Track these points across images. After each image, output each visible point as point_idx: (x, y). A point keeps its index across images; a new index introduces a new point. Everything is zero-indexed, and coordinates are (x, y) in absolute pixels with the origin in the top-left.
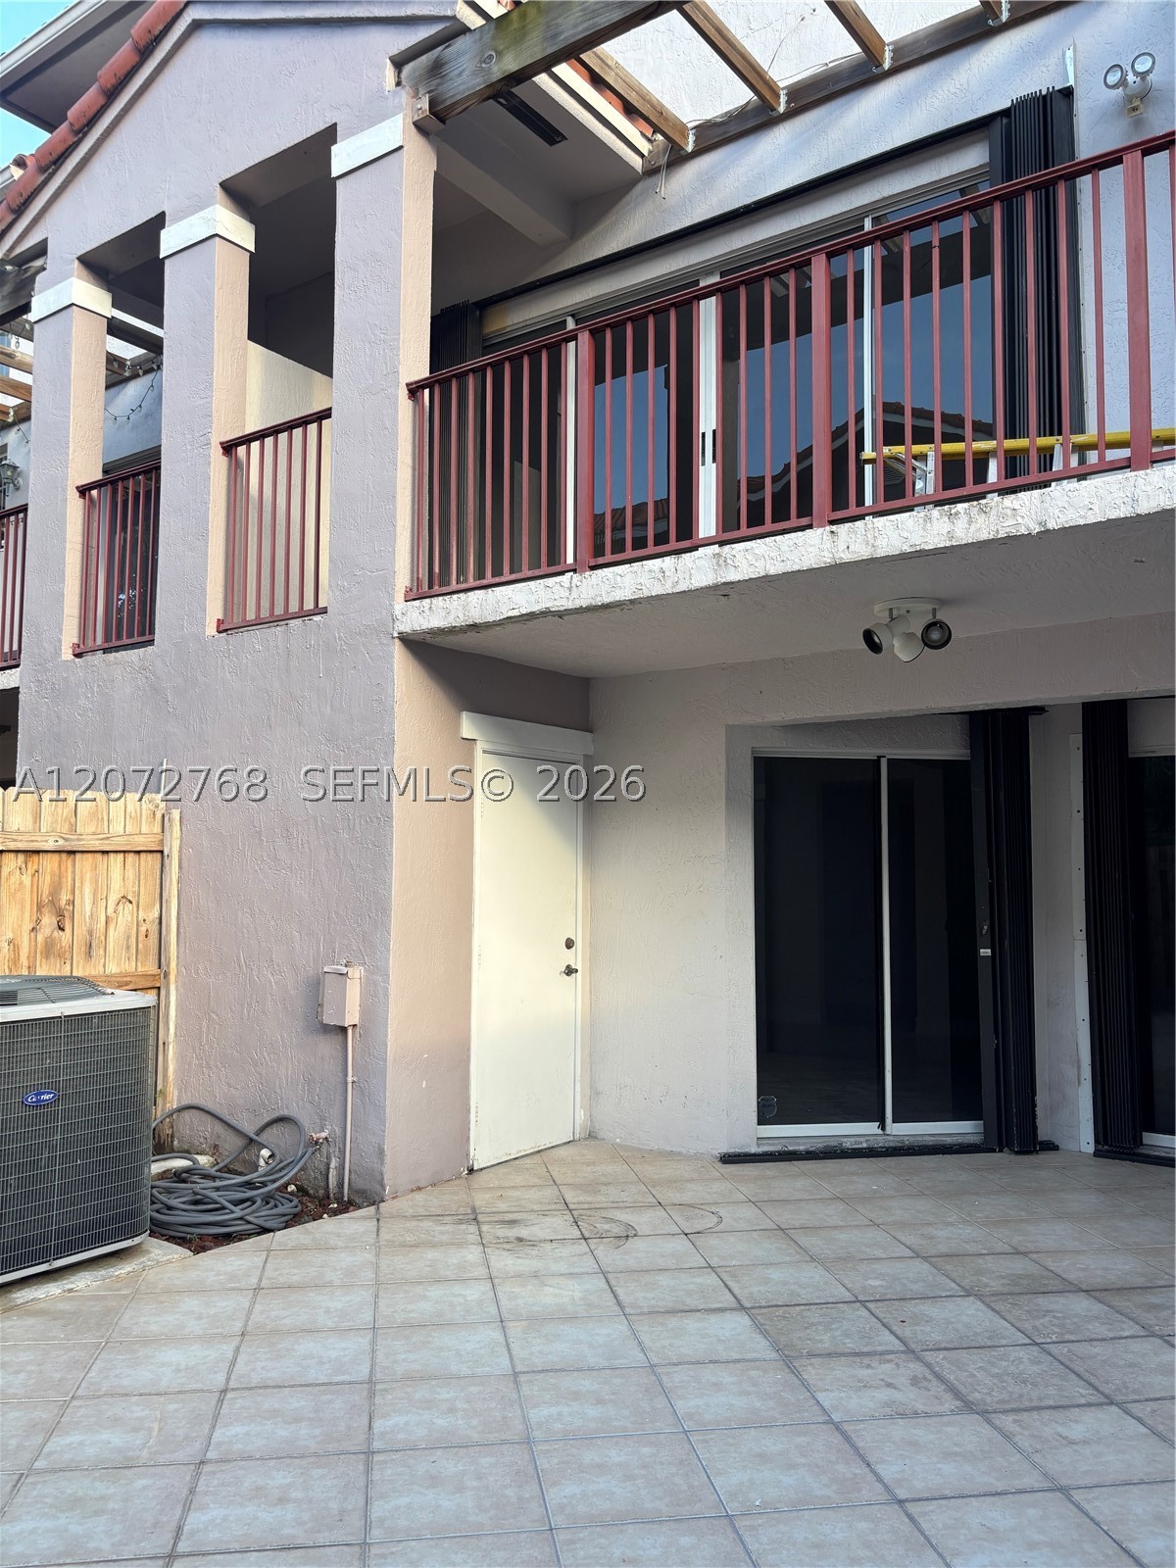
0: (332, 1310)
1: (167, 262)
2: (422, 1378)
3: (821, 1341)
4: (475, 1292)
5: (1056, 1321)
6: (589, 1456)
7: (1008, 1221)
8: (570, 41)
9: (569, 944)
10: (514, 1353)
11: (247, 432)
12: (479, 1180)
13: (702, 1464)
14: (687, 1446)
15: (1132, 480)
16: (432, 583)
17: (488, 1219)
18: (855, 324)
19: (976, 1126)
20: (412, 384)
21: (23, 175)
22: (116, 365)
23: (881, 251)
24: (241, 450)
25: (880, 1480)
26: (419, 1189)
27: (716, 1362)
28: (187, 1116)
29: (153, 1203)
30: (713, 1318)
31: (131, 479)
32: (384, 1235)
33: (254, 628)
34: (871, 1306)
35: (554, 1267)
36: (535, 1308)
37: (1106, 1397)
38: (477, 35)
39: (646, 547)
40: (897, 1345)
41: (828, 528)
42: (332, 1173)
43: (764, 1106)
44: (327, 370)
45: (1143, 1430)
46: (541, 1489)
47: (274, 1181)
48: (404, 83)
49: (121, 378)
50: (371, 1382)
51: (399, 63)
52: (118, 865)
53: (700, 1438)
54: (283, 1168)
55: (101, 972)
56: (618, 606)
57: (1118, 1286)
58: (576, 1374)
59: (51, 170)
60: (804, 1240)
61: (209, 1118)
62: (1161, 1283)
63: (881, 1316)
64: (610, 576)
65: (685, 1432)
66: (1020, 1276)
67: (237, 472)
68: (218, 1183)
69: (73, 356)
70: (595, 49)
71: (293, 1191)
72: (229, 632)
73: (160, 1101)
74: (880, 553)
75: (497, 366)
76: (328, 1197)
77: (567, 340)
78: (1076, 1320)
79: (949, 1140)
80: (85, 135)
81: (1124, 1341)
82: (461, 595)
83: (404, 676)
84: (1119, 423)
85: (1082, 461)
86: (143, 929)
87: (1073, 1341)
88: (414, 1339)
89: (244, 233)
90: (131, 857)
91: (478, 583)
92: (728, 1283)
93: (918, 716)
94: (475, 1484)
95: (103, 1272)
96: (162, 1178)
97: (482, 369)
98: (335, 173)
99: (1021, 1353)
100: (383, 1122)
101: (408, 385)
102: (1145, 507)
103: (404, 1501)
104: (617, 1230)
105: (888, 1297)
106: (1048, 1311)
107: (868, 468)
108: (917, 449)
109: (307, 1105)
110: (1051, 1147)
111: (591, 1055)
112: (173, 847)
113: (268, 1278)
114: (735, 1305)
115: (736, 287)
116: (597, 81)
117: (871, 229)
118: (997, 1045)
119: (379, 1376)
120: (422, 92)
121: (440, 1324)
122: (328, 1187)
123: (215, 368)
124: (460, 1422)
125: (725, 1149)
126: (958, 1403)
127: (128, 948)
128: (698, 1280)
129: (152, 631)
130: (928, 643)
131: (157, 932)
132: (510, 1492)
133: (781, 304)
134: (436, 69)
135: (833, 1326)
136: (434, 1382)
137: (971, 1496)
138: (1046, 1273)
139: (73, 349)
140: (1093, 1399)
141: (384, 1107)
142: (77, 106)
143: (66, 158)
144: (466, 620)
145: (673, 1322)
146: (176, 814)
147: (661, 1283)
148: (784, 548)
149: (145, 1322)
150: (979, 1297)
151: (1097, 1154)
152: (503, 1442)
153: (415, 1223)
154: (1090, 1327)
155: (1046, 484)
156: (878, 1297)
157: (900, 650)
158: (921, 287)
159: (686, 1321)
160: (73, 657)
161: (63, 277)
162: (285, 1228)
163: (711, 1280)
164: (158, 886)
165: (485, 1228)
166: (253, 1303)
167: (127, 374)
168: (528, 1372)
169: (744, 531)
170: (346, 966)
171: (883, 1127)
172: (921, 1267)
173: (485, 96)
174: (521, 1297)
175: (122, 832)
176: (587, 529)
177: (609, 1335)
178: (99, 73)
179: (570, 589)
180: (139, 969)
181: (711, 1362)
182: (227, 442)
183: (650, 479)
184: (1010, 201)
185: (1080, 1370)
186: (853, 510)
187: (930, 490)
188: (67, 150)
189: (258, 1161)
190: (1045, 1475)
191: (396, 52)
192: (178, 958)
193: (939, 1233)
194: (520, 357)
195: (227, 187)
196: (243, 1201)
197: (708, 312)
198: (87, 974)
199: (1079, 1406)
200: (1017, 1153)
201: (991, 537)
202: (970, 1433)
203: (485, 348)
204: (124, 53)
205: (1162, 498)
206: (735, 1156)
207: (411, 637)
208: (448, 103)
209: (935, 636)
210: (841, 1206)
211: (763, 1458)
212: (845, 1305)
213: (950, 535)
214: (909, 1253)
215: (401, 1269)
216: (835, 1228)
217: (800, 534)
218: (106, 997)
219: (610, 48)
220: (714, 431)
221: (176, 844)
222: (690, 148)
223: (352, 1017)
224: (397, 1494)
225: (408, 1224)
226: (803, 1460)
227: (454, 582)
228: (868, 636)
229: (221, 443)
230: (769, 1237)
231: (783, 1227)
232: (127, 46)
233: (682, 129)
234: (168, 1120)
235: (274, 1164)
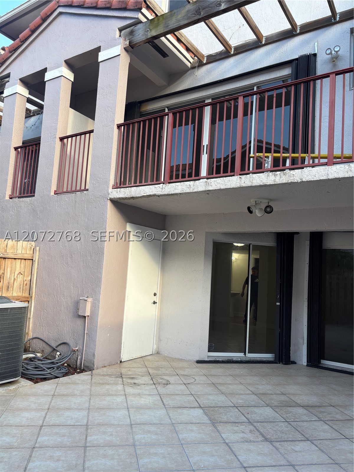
0: (76, 403)
1: (47, 82)
2: (103, 425)
3: (223, 418)
4: (120, 399)
5: (293, 415)
6: (152, 450)
7: (280, 384)
8: (172, 28)
9: (155, 295)
10: (131, 418)
11: (67, 135)
12: (123, 365)
13: (186, 454)
14: (182, 448)
15: (327, 169)
16: (121, 184)
17: (125, 377)
18: (250, 117)
19: (273, 356)
20: (118, 124)
21: (4, 53)
22: (28, 111)
23: (258, 96)
24: (65, 140)
25: (239, 461)
26: (105, 367)
27: (192, 423)
28: (35, 341)
29: (22, 367)
30: (192, 410)
31: (31, 146)
32: (93, 380)
33: (66, 193)
34: (239, 408)
35: (145, 392)
36: (138, 405)
37: (307, 438)
38: (144, 24)
39: (185, 178)
40: (246, 420)
41: (239, 176)
42: (79, 361)
43: (210, 346)
44: (93, 118)
45: (317, 448)
46: (137, 460)
47: (60, 362)
48: (122, 36)
49: (30, 115)
50: (87, 425)
51: (121, 30)
52: (19, 263)
53: (186, 446)
54: (63, 358)
55: (11, 295)
56: (176, 195)
57: (312, 405)
58: (149, 425)
59: (13, 52)
60: (220, 387)
61: (42, 341)
62: (324, 405)
63: (242, 411)
64: (174, 186)
65: (182, 444)
66: (283, 401)
67: (63, 147)
68: (43, 362)
69: (16, 108)
70: (179, 31)
71: (66, 366)
72: (58, 194)
73: (26, 336)
74: (254, 185)
75: (144, 121)
76: (77, 368)
77: (166, 115)
78: (299, 415)
79: (264, 359)
80: (24, 43)
81: (313, 422)
82: (129, 188)
83: (110, 211)
84: (324, 152)
85: (313, 162)
86: (25, 283)
87: (298, 421)
88: (101, 413)
89: (71, 76)
90: (23, 261)
91: (135, 185)
92: (197, 399)
93: (262, 233)
94: (117, 457)
95: (6, 388)
96: (26, 360)
97: (140, 122)
98: (99, 61)
99: (282, 424)
100: (95, 346)
101: (117, 125)
102: (331, 177)
103: (95, 462)
104: (164, 382)
105: (244, 406)
106: (291, 412)
107: (251, 159)
108: (266, 154)
109: (72, 339)
110: (294, 363)
111: (159, 329)
112: (36, 258)
113: (57, 392)
114: (198, 406)
115: (216, 104)
116: (179, 40)
117: (256, 90)
118: (280, 332)
119: (89, 423)
120: (127, 39)
121: (109, 408)
122: (77, 365)
123: (59, 115)
124: (114, 439)
125: (198, 359)
126: (263, 438)
127: (20, 288)
128: (188, 398)
129: (34, 192)
130: (266, 212)
131: (29, 284)
132: (128, 460)
133: (229, 109)
134: (132, 33)
135: (228, 414)
136: (106, 426)
137: (265, 466)
138: (291, 400)
139: (16, 106)
140: (303, 439)
141: (96, 341)
142: (22, 34)
143: (18, 49)
144: (130, 196)
145: (180, 411)
146: (38, 248)
147: (176, 399)
148: (226, 181)
149: (18, 404)
150: (271, 407)
151: (307, 365)
152: (127, 445)
153: (103, 377)
154: (303, 417)
155: (303, 168)
156: (241, 406)
157: (258, 213)
158: (270, 107)
159: (184, 410)
160: (9, 199)
161: (15, 84)
162: (63, 377)
163: (192, 398)
164: (31, 270)
165: (124, 379)
166: (52, 400)
167: (31, 114)
168: (135, 424)
169: (214, 175)
170: (87, 298)
171: (245, 354)
172: (254, 397)
173: (145, 42)
174: (134, 401)
175: (21, 253)
176: (168, 171)
177: (160, 414)
178: (30, 25)
179: (162, 189)
180: (23, 295)
181: (190, 423)
182: (61, 137)
183: (188, 158)
184: (297, 85)
185: (299, 430)
186: (246, 171)
187: (269, 167)
188: (18, 46)
189: (56, 356)
190: (288, 461)
191: (120, 27)
192: (35, 292)
193: (260, 387)
194: (151, 119)
195: (66, 61)
196: (50, 368)
197: (208, 111)
198: (7, 296)
199: (298, 441)
200: (284, 364)
201: (286, 182)
202: (266, 447)
203: (140, 115)
204: (38, 20)
205: (336, 174)
206: (201, 361)
207: (113, 200)
208: (134, 43)
209: (269, 210)
210: (231, 378)
211: (204, 453)
212: (231, 407)
213: (275, 181)
214: (251, 393)
215: (98, 391)
216: (229, 384)
217: (231, 177)
218: (13, 303)
219: (184, 31)
220: (207, 145)
221: (37, 257)
222: (205, 62)
223: (88, 313)
224: (93, 460)
225: (101, 377)
226: (216, 454)
227: (127, 184)
228: (249, 208)
229: (59, 138)
230: (210, 386)
231: (214, 383)
232: (39, 17)
233: (203, 56)
234: (28, 342)
235: (61, 357)
